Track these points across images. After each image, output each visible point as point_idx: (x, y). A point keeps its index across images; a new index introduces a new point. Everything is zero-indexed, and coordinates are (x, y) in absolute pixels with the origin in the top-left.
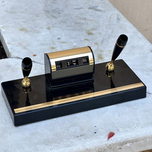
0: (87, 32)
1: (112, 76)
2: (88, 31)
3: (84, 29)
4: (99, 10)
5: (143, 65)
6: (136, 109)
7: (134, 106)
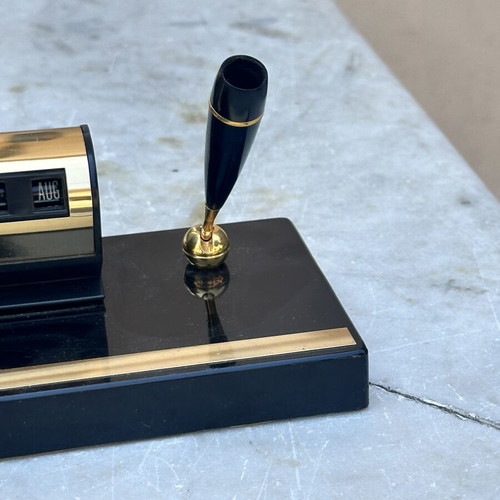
0: (186, 111)
1: (216, 293)
2: (195, 107)
3: (178, 100)
4: (277, 34)
5: (400, 260)
6: (293, 464)
7: (289, 449)
